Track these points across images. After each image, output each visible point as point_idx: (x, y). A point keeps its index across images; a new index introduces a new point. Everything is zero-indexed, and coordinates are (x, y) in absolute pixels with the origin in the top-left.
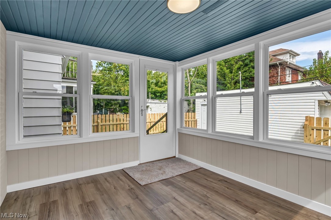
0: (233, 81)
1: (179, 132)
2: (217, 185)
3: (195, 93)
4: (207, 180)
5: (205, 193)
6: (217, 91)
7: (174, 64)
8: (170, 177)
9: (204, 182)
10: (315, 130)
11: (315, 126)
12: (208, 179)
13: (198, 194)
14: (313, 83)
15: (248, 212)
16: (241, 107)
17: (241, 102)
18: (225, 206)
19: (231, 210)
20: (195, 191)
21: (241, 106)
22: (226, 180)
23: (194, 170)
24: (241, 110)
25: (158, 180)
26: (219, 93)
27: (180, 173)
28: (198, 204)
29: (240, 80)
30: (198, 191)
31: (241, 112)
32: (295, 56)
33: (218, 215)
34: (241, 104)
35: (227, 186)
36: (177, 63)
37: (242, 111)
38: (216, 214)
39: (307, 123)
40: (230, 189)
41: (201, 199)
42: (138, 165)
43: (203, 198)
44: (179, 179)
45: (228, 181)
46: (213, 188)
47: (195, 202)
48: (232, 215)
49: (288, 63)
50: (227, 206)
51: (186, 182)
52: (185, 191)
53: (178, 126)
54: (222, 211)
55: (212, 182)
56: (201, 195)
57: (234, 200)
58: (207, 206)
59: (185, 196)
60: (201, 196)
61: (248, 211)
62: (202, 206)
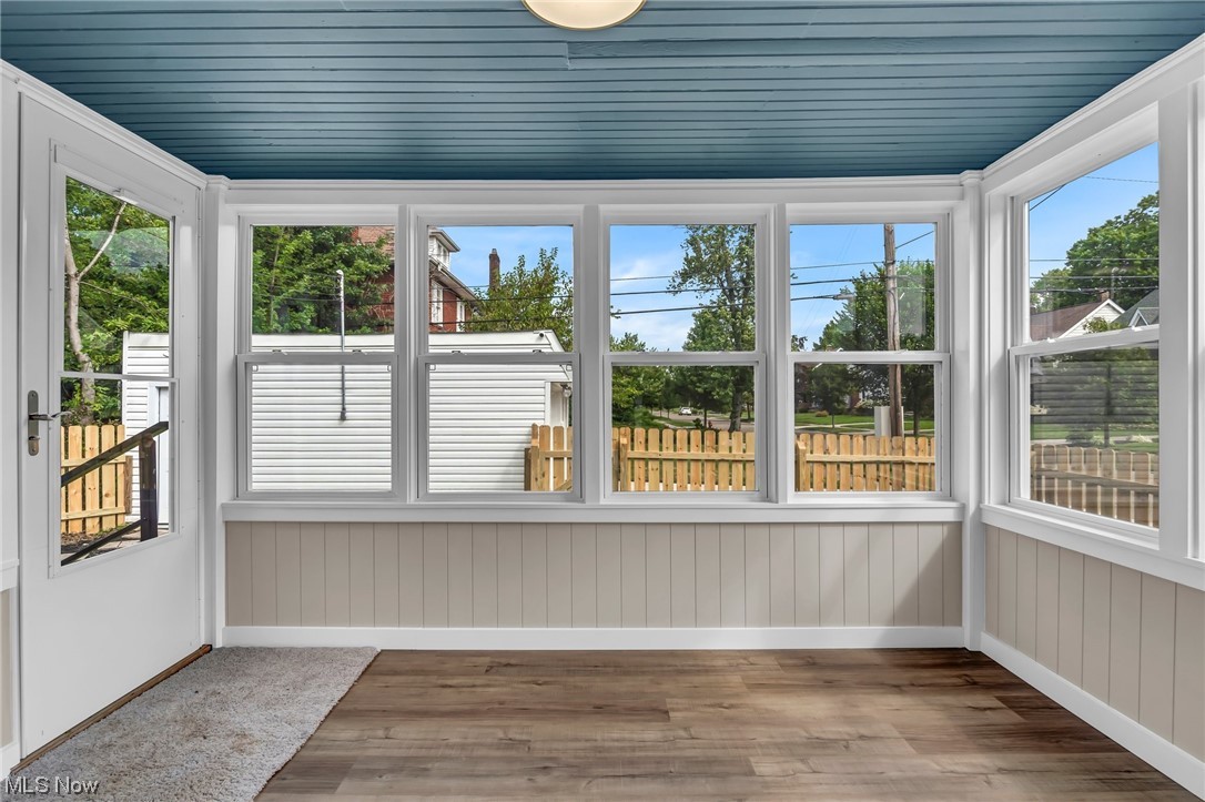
0: (277, 299)
1: (226, 523)
2: (499, 689)
3: (119, 334)
4: (451, 686)
5: (501, 735)
6: (255, 332)
7: (203, 187)
8: (298, 744)
9: (449, 699)
10: (552, 459)
11: (552, 449)
12: (449, 682)
13: (482, 752)
14: (542, 335)
15: (654, 724)
16: (343, 400)
17: (343, 380)
18: (596, 740)
19: (614, 740)
20: (463, 746)
21: (343, 395)
22: (504, 661)
23: (363, 673)
24: (344, 409)
25: (260, 788)
26: (261, 342)
27: (326, 710)
28: (522, 781)
29: (342, 300)
30: (470, 741)
31: (343, 418)
32: (449, 251)
33: (611, 780)
34: (343, 389)
35: (530, 679)
36: (222, 183)
37: (347, 414)
38: (604, 780)
39: (536, 443)
40: (545, 683)
41: (510, 760)
42: (14, 772)
43: (513, 753)
44: (346, 733)
45: (513, 661)
46: (501, 703)
47: (510, 782)
48: (638, 754)
49: (440, 268)
50: (598, 737)
51: (387, 729)
52: (429, 766)
53: (223, 494)
54: (606, 758)
55: (474, 686)
56: (498, 747)
57: (590, 708)
58: (556, 773)
59: (452, 783)
60: (498, 749)
61: (649, 721)
62: (542, 780)
